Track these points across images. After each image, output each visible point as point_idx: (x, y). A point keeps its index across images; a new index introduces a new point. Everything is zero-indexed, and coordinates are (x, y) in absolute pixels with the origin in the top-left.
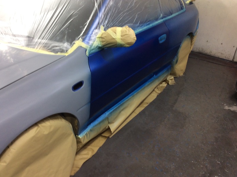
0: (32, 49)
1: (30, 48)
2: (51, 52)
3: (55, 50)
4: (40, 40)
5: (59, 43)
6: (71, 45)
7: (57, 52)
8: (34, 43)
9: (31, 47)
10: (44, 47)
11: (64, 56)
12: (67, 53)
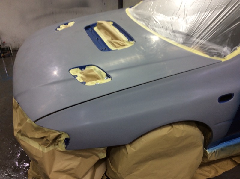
0: (187, 47)
1: (185, 46)
2: (207, 54)
3: (212, 53)
4: (198, 40)
5: (219, 46)
6: (232, 50)
7: (213, 56)
8: (191, 42)
9: (187, 46)
10: (201, 47)
11: (220, 62)
12: (225, 59)
